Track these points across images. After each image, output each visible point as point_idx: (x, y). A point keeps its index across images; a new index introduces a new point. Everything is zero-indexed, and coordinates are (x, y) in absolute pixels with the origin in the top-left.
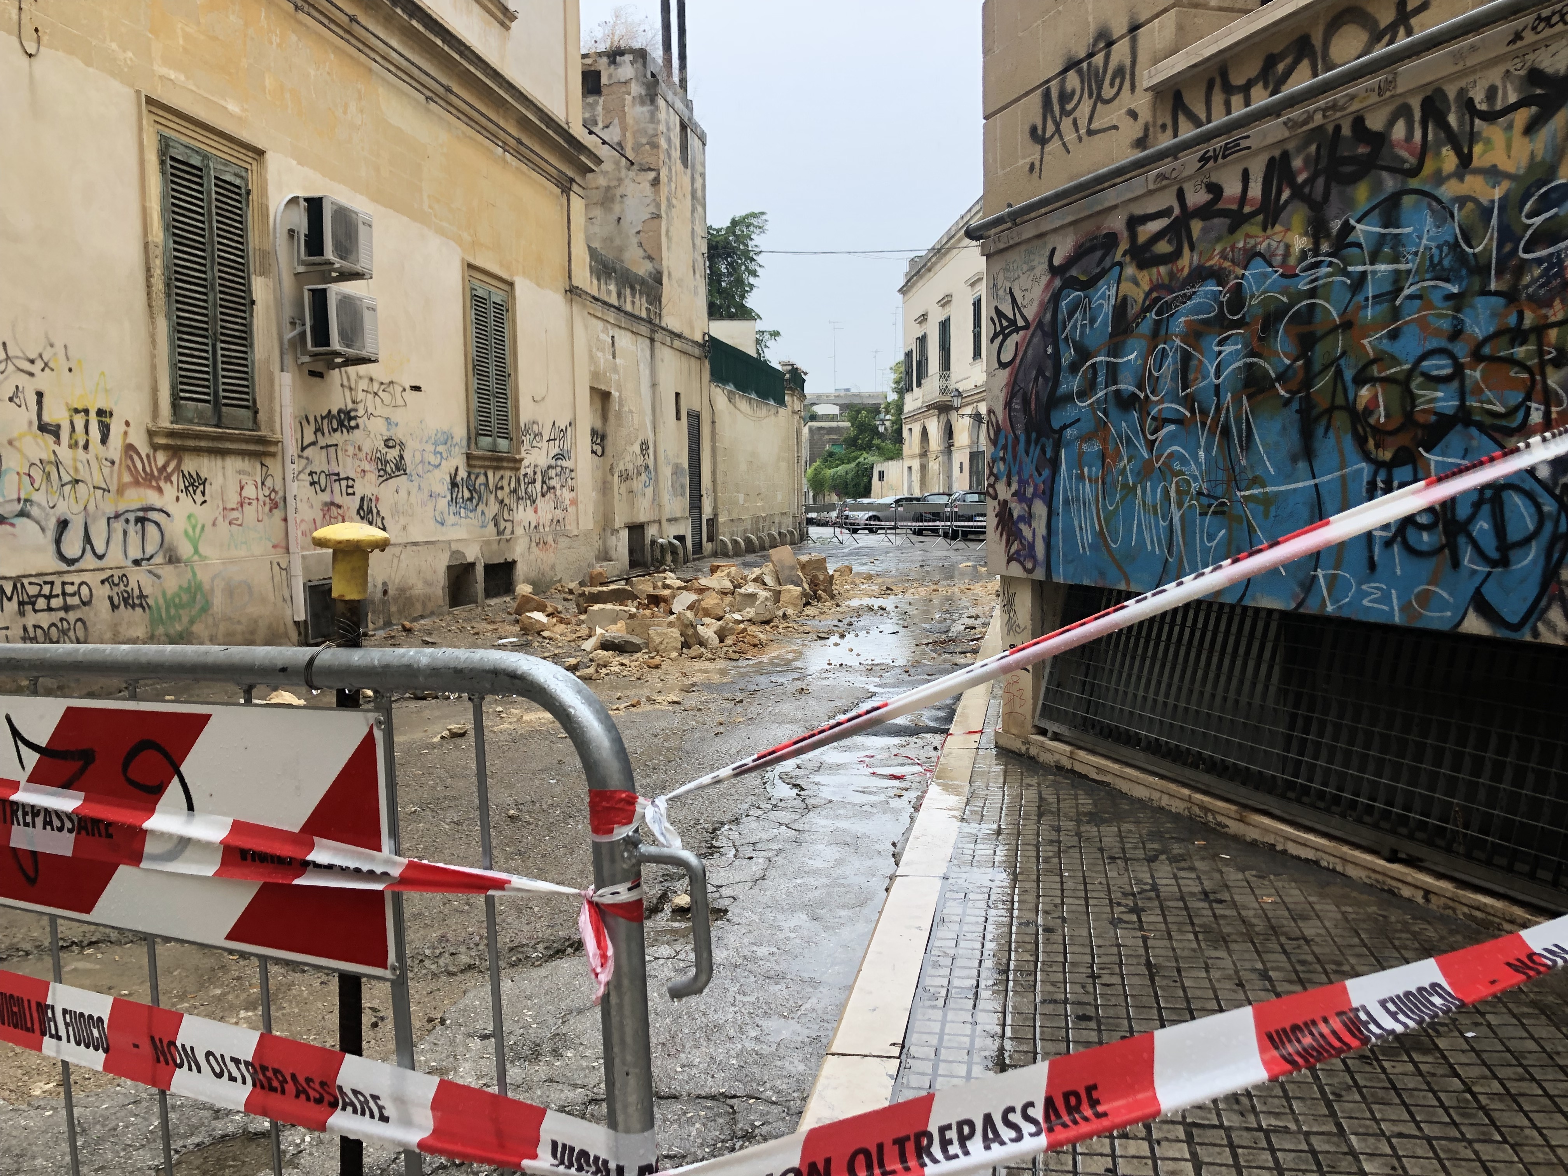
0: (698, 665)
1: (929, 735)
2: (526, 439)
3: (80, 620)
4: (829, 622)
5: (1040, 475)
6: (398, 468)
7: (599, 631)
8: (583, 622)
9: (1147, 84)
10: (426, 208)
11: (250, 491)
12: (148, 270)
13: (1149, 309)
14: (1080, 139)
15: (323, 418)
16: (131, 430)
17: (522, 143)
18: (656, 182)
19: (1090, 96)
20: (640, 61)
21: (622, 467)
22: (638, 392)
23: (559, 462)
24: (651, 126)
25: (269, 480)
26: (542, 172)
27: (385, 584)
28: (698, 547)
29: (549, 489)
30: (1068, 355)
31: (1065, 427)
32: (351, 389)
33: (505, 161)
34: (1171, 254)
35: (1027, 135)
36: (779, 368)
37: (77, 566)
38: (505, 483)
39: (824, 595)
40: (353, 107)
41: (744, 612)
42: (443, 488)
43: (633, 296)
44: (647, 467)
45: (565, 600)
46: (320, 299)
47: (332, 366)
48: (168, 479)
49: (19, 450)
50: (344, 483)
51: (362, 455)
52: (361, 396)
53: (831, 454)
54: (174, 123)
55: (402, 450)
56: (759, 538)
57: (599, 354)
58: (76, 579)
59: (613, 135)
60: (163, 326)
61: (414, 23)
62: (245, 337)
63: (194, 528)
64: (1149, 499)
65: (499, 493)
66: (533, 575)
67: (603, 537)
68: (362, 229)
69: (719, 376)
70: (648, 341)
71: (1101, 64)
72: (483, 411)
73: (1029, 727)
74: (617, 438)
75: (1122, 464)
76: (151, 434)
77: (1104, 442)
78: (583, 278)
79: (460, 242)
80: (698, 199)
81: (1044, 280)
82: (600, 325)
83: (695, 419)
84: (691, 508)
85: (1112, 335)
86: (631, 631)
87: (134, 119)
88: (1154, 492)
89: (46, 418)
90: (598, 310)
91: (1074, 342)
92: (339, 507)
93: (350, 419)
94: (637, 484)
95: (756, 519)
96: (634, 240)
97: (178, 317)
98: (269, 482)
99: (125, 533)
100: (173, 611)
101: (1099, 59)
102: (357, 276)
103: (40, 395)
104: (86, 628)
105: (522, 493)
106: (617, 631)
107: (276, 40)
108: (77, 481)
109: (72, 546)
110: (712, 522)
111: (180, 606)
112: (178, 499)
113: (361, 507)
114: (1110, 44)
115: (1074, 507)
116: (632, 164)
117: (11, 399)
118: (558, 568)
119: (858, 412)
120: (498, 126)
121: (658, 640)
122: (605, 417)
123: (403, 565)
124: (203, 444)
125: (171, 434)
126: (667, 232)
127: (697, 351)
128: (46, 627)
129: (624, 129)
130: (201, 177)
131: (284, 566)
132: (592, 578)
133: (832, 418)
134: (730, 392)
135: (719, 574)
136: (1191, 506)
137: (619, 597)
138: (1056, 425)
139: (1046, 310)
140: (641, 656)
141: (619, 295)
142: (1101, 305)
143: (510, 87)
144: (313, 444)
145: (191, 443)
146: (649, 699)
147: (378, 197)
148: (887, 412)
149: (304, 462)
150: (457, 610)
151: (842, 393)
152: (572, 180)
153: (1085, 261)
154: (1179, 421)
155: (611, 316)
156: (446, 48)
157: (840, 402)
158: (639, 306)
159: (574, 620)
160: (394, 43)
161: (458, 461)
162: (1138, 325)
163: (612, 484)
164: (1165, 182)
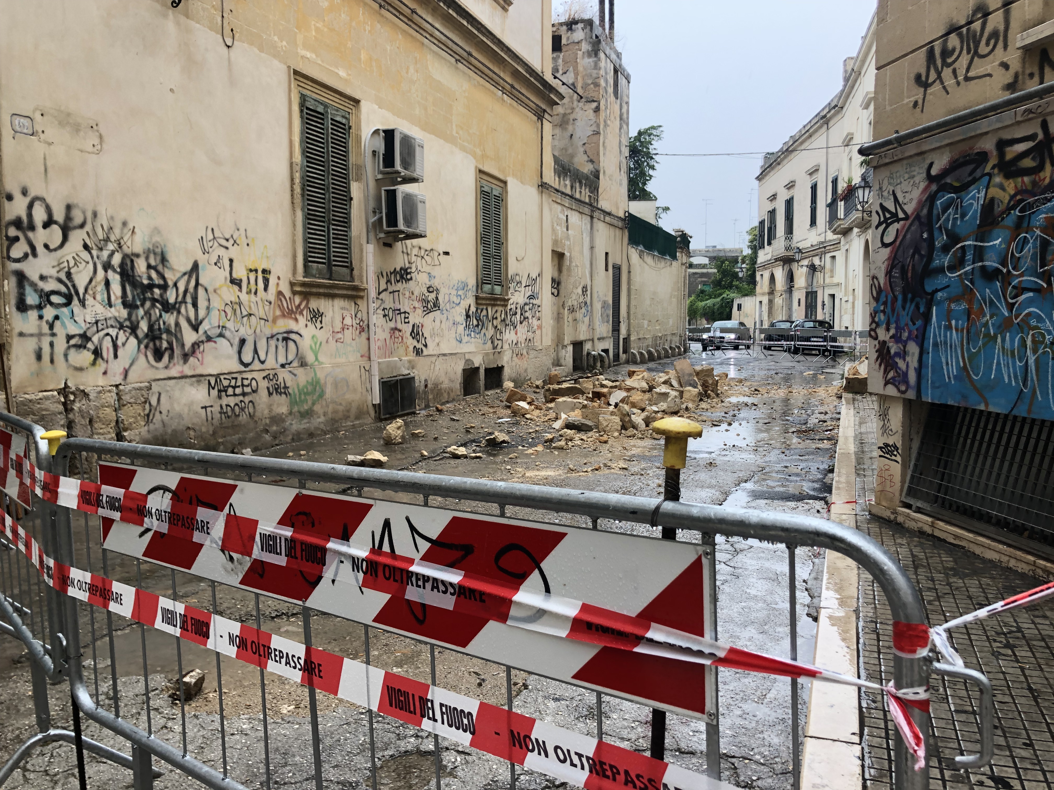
0: (633, 442)
1: (811, 501)
2: (512, 286)
3: (251, 401)
4: (718, 414)
5: (914, 324)
6: (435, 306)
7: (563, 416)
8: (551, 408)
9: (1019, 44)
10: (454, 133)
11: (348, 321)
12: (292, 180)
13: (1014, 208)
14: (958, 83)
15: (391, 273)
16: (281, 282)
17: (514, 88)
18: (597, 110)
19: (968, 52)
20: (589, 27)
21: (570, 304)
22: (582, 252)
23: (531, 301)
24: (595, 71)
25: (359, 314)
26: (526, 106)
27: (426, 380)
28: (617, 356)
29: (525, 318)
30: (941, 240)
31: (937, 291)
32: (408, 254)
33: (503, 99)
34: (1034, 167)
35: (913, 81)
36: (673, 233)
37: (250, 368)
38: (498, 315)
39: (712, 394)
40: (412, 70)
41: (659, 405)
42: (461, 319)
43: (581, 188)
44: (586, 303)
45: (535, 392)
46: (392, 195)
47: (397, 240)
48: (301, 313)
49: (219, 296)
50: (403, 315)
51: (414, 297)
52: (414, 259)
53: (702, 292)
54: (309, 85)
55: (437, 294)
56: (657, 351)
57: (558, 228)
58: (249, 376)
59: (569, 78)
60: (299, 215)
61: (451, 11)
62: (346, 222)
63: (316, 344)
64: (1008, 345)
65: (495, 322)
66: (514, 375)
67: (557, 351)
68: (418, 149)
69: (634, 241)
70: (589, 218)
71: (978, 29)
72: (486, 267)
73: (897, 502)
74: (568, 283)
75: (985, 319)
76: (292, 284)
77: (970, 302)
78: (550, 177)
79: (474, 155)
80: (624, 120)
81: (922, 185)
82: (559, 208)
83: (617, 269)
84: (613, 331)
85: (979, 226)
86: (585, 417)
87: (286, 85)
88: (1012, 341)
89: (235, 275)
90: (558, 198)
91: (946, 230)
92: (400, 331)
93: (408, 274)
94: (579, 315)
95: (655, 338)
96: (582, 150)
97: (309, 209)
98: (359, 315)
99: (277, 347)
100: (303, 397)
101: (977, 25)
102: (413, 180)
103: (231, 261)
104: (254, 407)
105: (508, 322)
106: (576, 416)
107: (368, 28)
108: (250, 315)
109: (247, 357)
110: (626, 340)
111: (307, 394)
112: (306, 326)
113: (413, 331)
114: (986, 14)
115: (941, 349)
116: (581, 98)
117: (216, 264)
118: (529, 371)
119: (723, 262)
120: (500, 77)
121: (605, 424)
122: (560, 270)
123: (437, 368)
124: (321, 291)
125: (303, 284)
126: (604, 143)
127: (620, 224)
128: (232, 405)
129: (576, 74)
130: (323, 119)
131: (367, 368)
132: (550, 378)
133: (704, 266)
134: (641, 251)
135: (635, 377)
136: (1044, 353)
137: (572, 392)
138: (929, 289)
139: (923, 206)
140: (593, 434)
141: (572, 187)
142: (972, 204)
143: (508, 50)
144: (385, 290)
145: (314, 290)
146: (605, 465)
147: (426, 127)
148: (743, 262)
149: (380, 302)
150: (468, 398)
151: (711, 249)
152: (545, 111)
153: (958, 172)
154: (1037, 290)
155: (567, 202)
156: (469, 27)
157: (709, 255)
158: (584, 194)
159: (544, 407)
160: (437, 25)
161: (471, 301)
162: (1003, 219)
163: (563, 315)
164: (1031, 116)
